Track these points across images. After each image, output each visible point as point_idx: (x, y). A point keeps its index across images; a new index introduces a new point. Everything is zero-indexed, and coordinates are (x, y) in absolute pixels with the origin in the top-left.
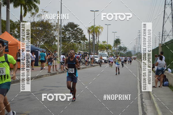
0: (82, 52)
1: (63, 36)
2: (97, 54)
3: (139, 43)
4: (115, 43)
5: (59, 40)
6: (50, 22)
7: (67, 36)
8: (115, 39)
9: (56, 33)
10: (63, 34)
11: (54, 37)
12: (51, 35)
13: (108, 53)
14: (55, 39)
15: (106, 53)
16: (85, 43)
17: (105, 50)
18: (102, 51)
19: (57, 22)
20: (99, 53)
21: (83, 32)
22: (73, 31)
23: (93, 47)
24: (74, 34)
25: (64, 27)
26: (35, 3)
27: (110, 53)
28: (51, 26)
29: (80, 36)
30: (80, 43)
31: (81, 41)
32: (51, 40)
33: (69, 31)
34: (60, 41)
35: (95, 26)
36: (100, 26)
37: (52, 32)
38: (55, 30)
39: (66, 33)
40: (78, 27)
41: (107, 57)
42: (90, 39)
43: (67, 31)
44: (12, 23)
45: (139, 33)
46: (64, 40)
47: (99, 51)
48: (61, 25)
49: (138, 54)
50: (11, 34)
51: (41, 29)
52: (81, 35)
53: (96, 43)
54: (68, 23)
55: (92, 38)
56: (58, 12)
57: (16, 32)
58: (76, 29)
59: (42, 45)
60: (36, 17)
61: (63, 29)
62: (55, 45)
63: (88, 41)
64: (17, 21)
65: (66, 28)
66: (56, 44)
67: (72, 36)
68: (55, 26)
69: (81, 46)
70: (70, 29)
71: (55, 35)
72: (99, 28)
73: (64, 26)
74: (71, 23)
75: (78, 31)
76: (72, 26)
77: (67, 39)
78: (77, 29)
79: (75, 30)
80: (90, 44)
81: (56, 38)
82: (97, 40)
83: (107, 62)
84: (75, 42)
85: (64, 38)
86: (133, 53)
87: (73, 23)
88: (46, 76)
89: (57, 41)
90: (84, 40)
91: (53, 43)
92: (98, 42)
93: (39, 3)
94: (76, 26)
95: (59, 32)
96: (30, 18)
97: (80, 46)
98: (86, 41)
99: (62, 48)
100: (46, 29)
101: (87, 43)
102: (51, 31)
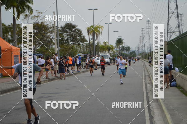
0: (82, 54)
1: (60, 39)
2: (99, 56)
3: (143, 41)
4: (117, 43)
5: (56, 42)
6: (45, 24)
7: (65, 38)
8: (117, 38)
9: (53, 36)
10: (61, 36)
11: (51, 39)
12: (47, 38)
13: (110, 54)
14: (52, 42)
15: (108, 54)
16: (85, 45)
17: (107, 51)
18: (104, 52)
19: (53, 24)
20: (101, 54)
21: (82, 33)
22: (71, 33)
23: (94, 48)
24: (72, 35)
25: (61, 29)
26: (28, 4)
27: (112, 55)
28: (47, 28)
29: (78, 37)
30: (79, 44)
31: (81, 43)
32: (48, 43)
33: (67, 32)
34: (57, 44)
35: (95, 26)
36: (100, 25)
37: (49, 34)
38: (51, 32)
39: (64, 35)
40: (76, 28)
41: (110, 58)
42: (90, 40)
43: (64, 32)
44: (4, 27)
45: (143, 31)
46: (61, 42)
47: (100, 52)
48: (57, 26)
49: (142, 53)
50: (4, 39)
51: (36, 32)
52: (80, 36)
53: (97, 44)
54: (66, 24)
55: (92, 39)
56: (54, 12)
57: (9, 37)
58: (74, 29)
59: (39, 49)
60: (30, 19)
61: (61, 31)
62: (52, 48)
63: (88, 42)
64: (10, 24)
65: (64, 29)
66: (54, 47)
67: (70, 38)
68: (51, 28)
69: (81, 48)
70: (68, 30)
71: (51, 38)
72: (99, 28)
73: (61, 27)
74: (68, 24)
75: (76, 32)
76: (70, 26)
77: (65, 41)
78: (76, 29)
79: (73, 31)
80: (91, 45)
81: (54, 41)
82: (98, 41)
83: (109, 64)
84: (74, 44)
85: (62, 40)
86: (137, 53)
87: (71, 24)
88: (44, 82)
89: (54, 44)
90: (84, 42)
91: (50, 46)
92: (98, 43)
93: (33, 4)
94: (74, 27)
95: (56, 34)
96: (24, 21)
97: (79, 49)
98: (85, 42)
99: (60, 51)
100: (41, 31)
101: (86, 44)
102: (47, 34)
